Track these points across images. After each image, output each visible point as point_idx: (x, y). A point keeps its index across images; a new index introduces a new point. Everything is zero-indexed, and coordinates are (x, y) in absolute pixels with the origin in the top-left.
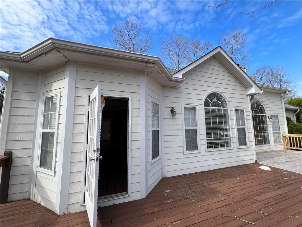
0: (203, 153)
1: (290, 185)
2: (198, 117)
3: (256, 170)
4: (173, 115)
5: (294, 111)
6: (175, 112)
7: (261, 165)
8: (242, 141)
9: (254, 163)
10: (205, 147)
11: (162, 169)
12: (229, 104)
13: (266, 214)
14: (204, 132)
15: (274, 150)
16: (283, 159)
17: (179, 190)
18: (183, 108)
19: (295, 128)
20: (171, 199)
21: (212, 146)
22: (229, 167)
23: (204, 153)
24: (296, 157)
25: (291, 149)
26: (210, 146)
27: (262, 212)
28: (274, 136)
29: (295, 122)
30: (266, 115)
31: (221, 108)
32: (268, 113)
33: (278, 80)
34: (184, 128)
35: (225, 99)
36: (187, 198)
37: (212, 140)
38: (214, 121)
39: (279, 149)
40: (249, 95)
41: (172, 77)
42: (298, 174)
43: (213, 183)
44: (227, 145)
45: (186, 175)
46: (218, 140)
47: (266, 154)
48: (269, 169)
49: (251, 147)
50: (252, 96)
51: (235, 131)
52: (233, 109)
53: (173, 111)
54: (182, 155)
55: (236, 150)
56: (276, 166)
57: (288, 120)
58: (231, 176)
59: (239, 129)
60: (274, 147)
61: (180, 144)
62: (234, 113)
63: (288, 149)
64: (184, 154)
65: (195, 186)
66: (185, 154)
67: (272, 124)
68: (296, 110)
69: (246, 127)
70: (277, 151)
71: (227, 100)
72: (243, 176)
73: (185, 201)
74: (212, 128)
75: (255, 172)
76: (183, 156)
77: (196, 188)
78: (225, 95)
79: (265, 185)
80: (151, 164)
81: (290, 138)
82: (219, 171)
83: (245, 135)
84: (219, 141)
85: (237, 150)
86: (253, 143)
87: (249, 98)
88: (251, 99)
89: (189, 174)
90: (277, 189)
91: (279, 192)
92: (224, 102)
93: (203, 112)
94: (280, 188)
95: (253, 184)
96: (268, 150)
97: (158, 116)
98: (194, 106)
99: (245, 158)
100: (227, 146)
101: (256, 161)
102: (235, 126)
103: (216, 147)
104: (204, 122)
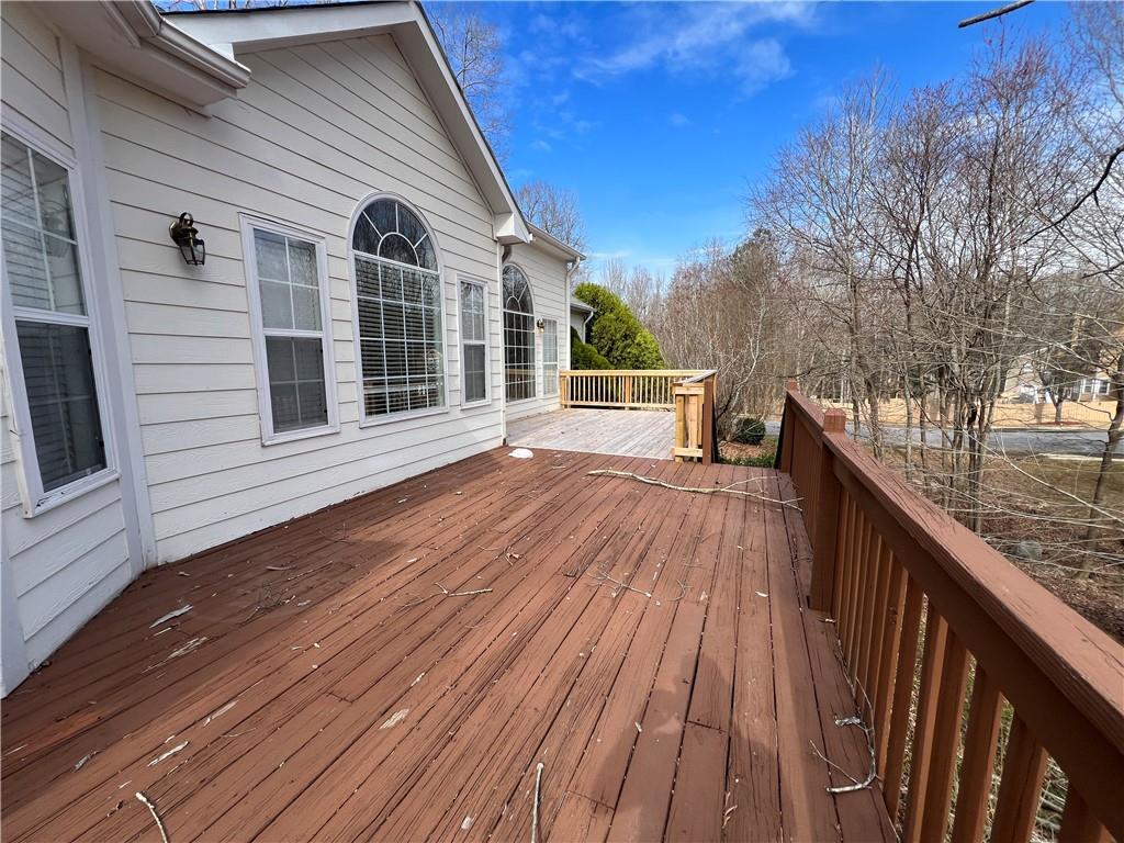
0: (349, 432)
1: (565, 478)
2: (326, 289)
3: (503, 463)
4: (190, 258)
5: (585, 314)
6: (200, 247)
7: (515, 448)
8: (475, 387)
9: (500, 447)
10: (358, 410)
11: (133, 529)
12: (443, 259)
13: (517, 556)
14: (353, 353)
15: (541, 410)
16: (557, 428)
17: (241, 591)
18: (249, 237)
19: (582, 355)
20: (193, 636)
21: (385, 407)
22: (437, 470)
23: (355, 434)
24: (579, 421)
25: (573, 407)
26: (375, 406)
27: (508, 555)
28: (545, 376)
29: (584, 342)
30: (533, 318)
31: (418, 268)
32: (538, 314)
33: (564, 233)
34: (261, 334)
35: (432, 234)
36: (278, 605)
37: (383, 384)
38: (393, 312)
39: (551, 408)
40: (499, 241)
41: (161, 22)
42: (579, 453)
43: (383, 525)
44: (434, 397)
45: (280, 526)
46: (405, 383)
47: (525, 423)
48: (529, 454)
49: (496, 402)
50: (507, 246)
51: (458, 354)
52: (456, 280)
53: (184, 235)
54: (253, 452)
55: (456, 413)
56: (544, 445)
57: (574, 334)
58: (441, 492)
59: (467, 348)
60: (542, 403)
61: (245, 403)
62: (456, 292)
63: (566, 406)
64: (263, 446)
65: (317, 554)
66: (267, 444)
67: (544, 345)
68: (588, 313)
69: (486, 343)
70: (548, 413)
71: (439, 242)
72: (472, 484)
73: (269, 616)
74: (384, 339)
75: (500, 468)
76: (257, 454)
77: (320, 558)
78: (431, 222)
79: (519, 493)
80: (36, 517)
81: (572, 377)
82: (405, 486)
83: (483, 367)
84: (408, 388)
85: (461, 415)
86: (501, 392)
87: (499, 251)
88: (505, 257)
89: (293, 522)
90: (542, 493)
91: (547, 497)
92: (428, 246)
93: (349, 271)
94: (547, 490)
95: (492, 499)
96: (531, 413)
97: (74, 248)
98: (310, 239)
99: (480, 436)
100: (434, 403)
101: (505, 440)
102: (457, 339)
103: (398, 410)
104: (351, 311)
